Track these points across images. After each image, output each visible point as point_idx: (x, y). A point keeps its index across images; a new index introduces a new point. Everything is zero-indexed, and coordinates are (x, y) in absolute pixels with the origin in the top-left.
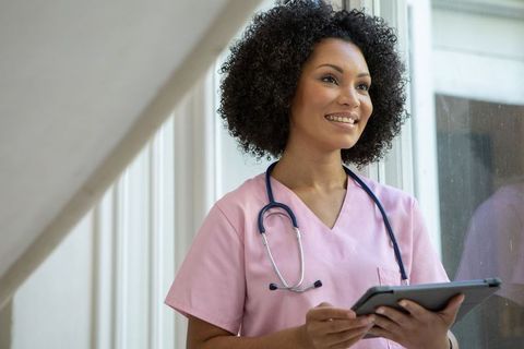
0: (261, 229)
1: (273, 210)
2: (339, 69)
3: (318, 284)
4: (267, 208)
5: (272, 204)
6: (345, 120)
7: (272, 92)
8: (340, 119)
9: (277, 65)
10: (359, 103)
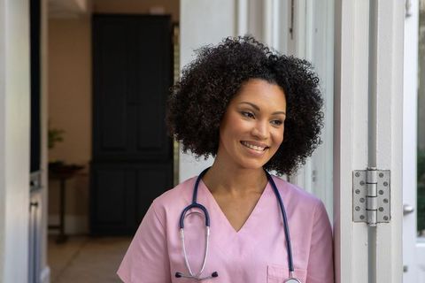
0: (181, 225)
1: (194, 210)
2: (256, 108)
3: (215, 275)
4: (189, 208)
5: (195, 205)
6: (256, 148)
7: (200, 117)
8: (251, 146)
9: (207, 98)
10: (269, 136)
